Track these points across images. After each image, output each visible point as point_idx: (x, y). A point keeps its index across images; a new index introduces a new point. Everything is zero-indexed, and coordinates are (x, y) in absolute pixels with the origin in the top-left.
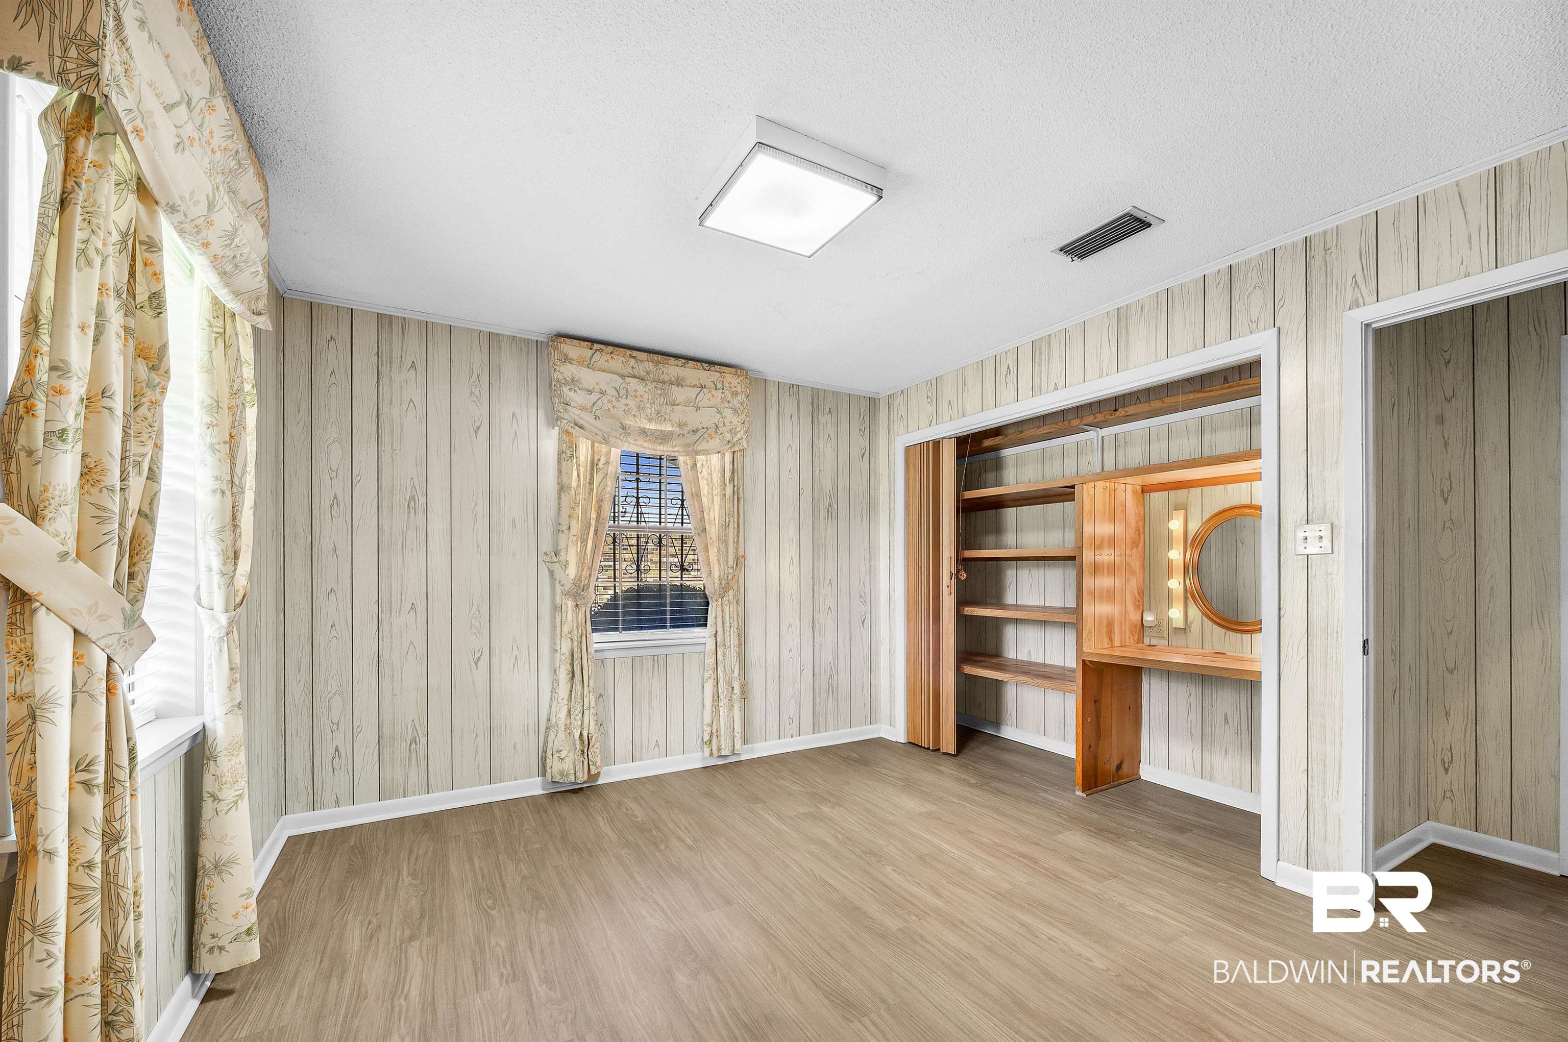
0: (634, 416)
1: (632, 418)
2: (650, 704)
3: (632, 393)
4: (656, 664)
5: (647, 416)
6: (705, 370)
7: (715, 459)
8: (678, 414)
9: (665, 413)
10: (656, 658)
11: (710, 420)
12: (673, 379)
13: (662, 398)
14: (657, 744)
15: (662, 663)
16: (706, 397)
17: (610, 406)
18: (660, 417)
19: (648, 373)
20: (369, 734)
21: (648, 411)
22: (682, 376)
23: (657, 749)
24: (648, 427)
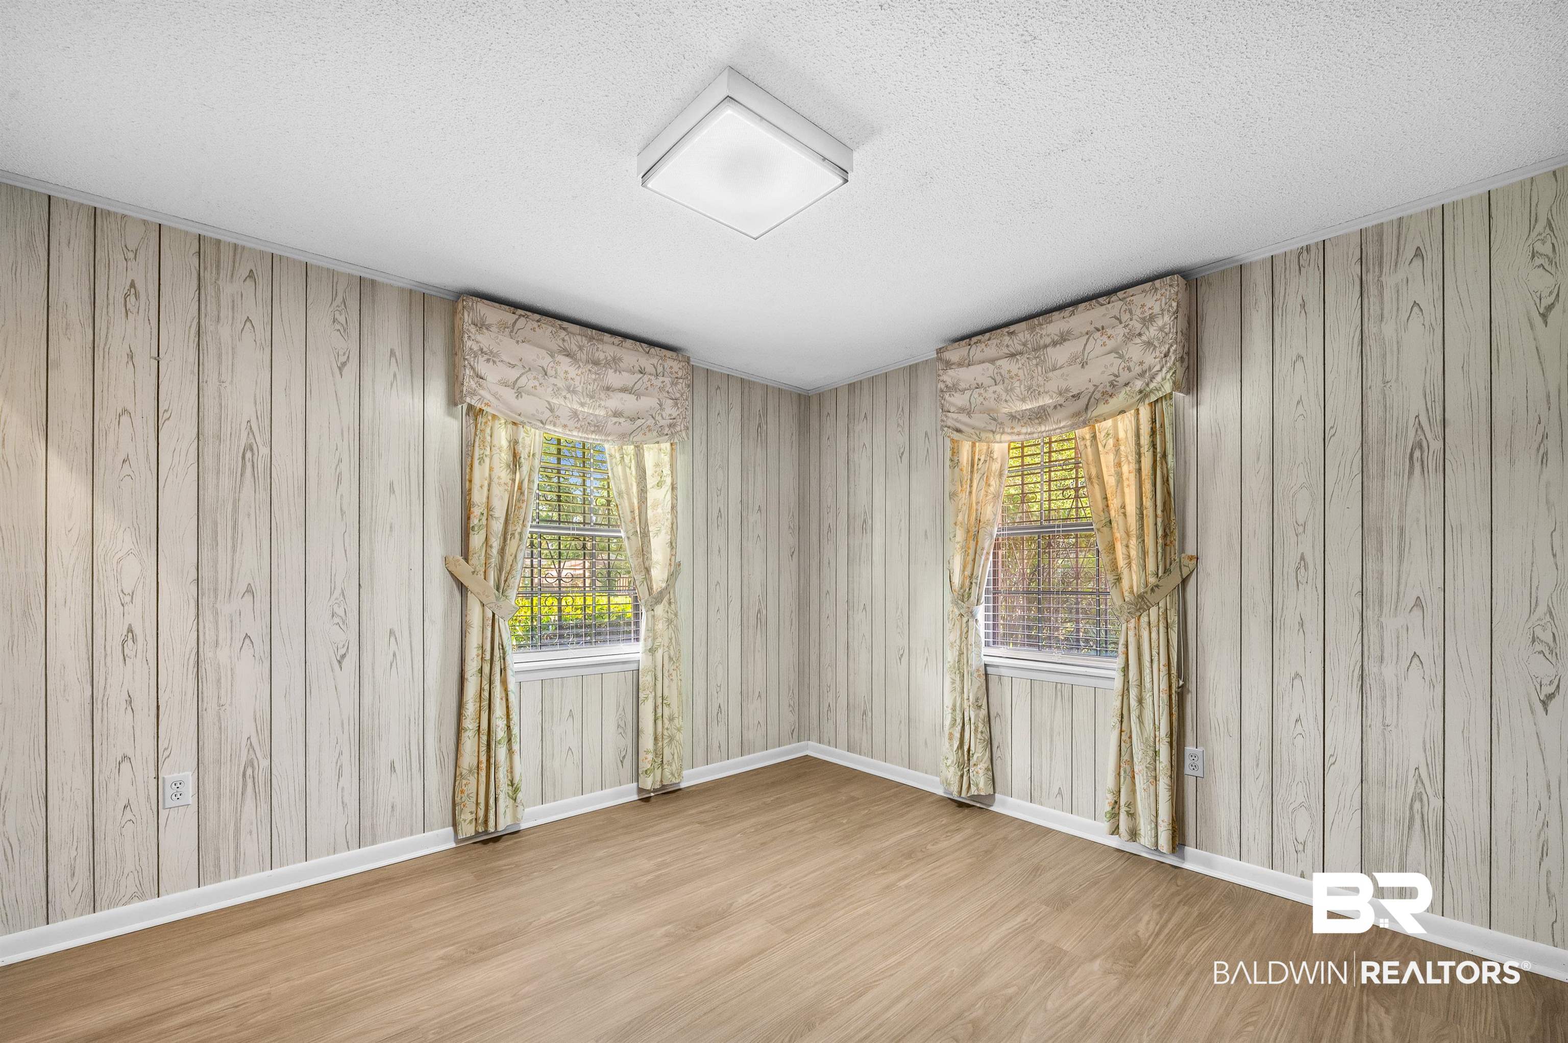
0: (1006, 401)
1: (1005, 405)
2: (1052, 741)
3: (1007, 376)
4: (1059, 694)
5: (1018, 397)
6: (1102, 305)
7: (1124, 425)
8: (1056, 382)
9: (1038, 386)
10: (1059, 686)
11: (1103, 373)
12: (1056, 338)
13: (1040, 368)
14: (1060, 792)
15: (1067, 694)
16: (1100, 342)
17: (981, 399)
18: (1033, 392)
19: (1025, 344)
20: (843, 701)
21: (1017, 391)
22: (1066, 329)
23: (1059, 798)
24: (1024, 408)
